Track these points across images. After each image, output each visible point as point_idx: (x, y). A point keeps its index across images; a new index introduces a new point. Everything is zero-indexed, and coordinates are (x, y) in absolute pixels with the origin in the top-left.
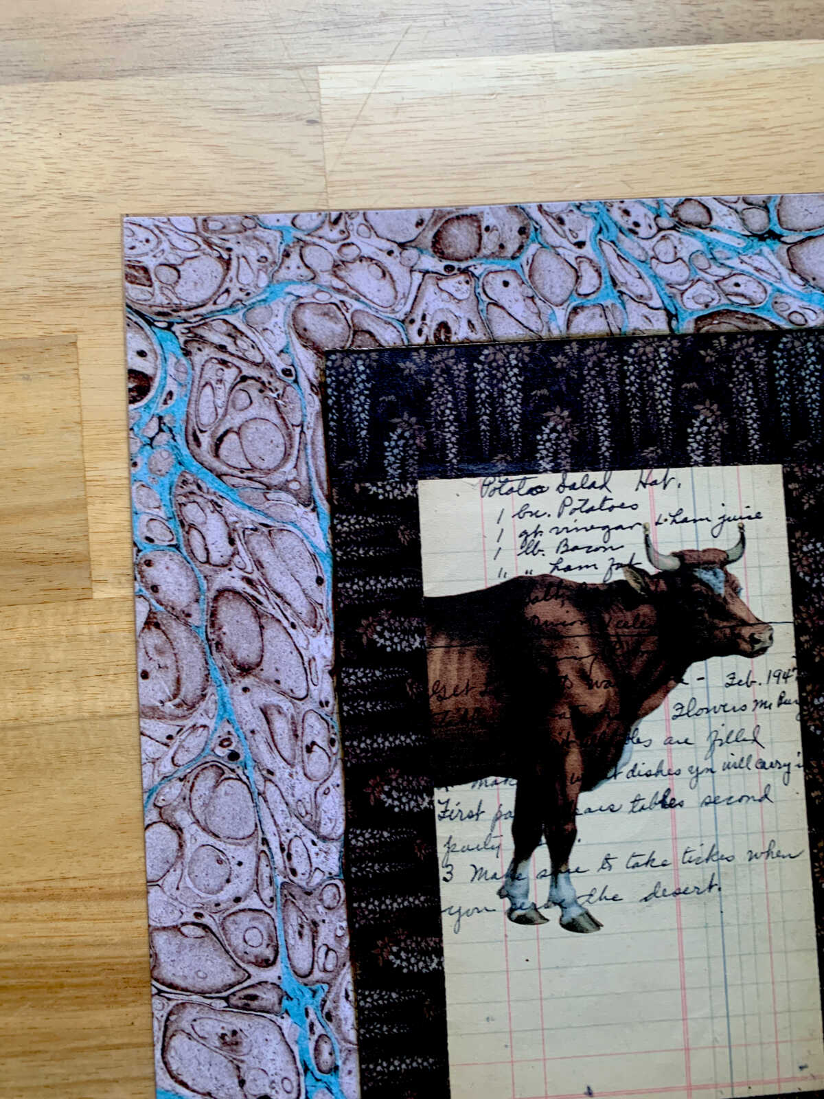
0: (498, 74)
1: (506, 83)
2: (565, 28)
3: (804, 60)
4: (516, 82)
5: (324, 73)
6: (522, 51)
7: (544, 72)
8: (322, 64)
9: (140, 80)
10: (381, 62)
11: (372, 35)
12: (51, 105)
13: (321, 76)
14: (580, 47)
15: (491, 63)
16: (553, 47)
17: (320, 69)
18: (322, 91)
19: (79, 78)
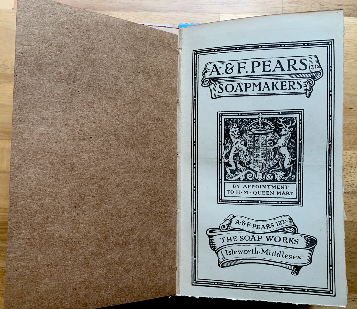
2: (286, 9)
3: (350, 23)
5: (221, 15)
8: (221, 13)
9: (174, 13)
10: (236, 14)
12: (151, 18)
13: (220, 16)
17: (220, 14)
19: (158, 12)
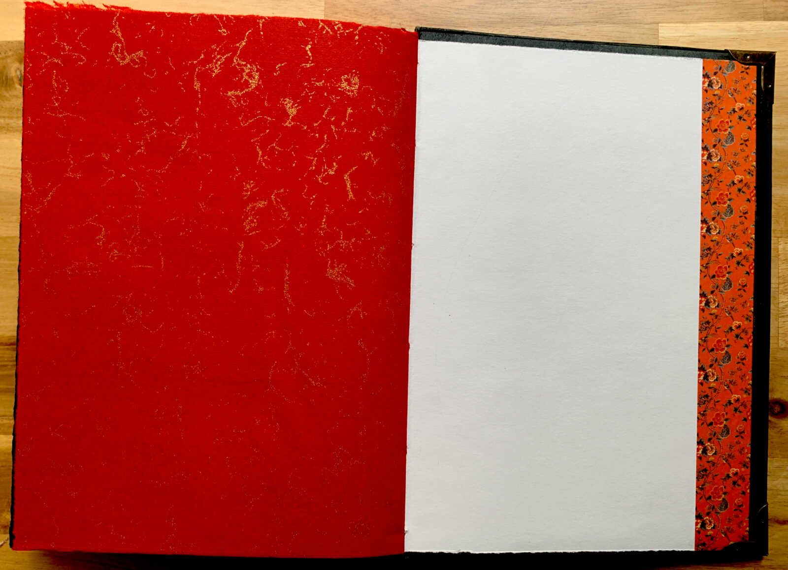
0: (737, 29)
1: (739, 34)
4: (745, 33)
6: (748, 20)
7: (757, 29)
11: (683, 11)
14: (775, 19)
15: (734, 25)
16: (763, 19)
18: (660, 35)
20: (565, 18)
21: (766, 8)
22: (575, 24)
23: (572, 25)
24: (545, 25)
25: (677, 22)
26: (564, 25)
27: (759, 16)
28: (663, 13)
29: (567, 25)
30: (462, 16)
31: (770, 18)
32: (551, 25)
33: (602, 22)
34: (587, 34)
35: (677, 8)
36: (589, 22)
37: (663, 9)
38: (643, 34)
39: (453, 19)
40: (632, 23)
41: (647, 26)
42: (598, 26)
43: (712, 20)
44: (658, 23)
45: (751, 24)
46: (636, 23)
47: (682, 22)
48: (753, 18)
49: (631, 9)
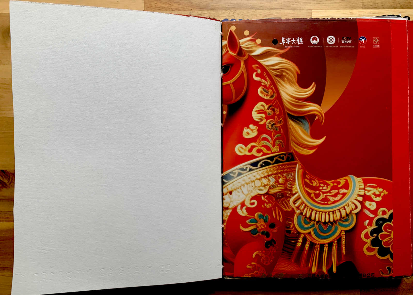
20: (266, 6)
21: (364, 3)
22: (271, 9)
23: (269, 10)
24: (256, 9)
25: (321, 9)
26: (265, 10)
27: (360, 7)
28: (314, 4)
29: (267, 10)
30: (214, 4)
31: (366, 8)
32: (259, 9)
33: (284, 9)
34: (277, 14)
35: (320, 3)
36: (278, 8)
37: (314, 3)
38: (304, 15)
39: (210, 6)
40: (299, 9)
41: (306, 11)
42: (282, 11)
43: (337, 8)
44: (311, 10)
45: (356, 11)
46: (301, 10)
47: (323, 10)
48: (358, 8)
49: (298, 2)
